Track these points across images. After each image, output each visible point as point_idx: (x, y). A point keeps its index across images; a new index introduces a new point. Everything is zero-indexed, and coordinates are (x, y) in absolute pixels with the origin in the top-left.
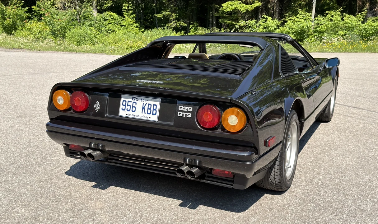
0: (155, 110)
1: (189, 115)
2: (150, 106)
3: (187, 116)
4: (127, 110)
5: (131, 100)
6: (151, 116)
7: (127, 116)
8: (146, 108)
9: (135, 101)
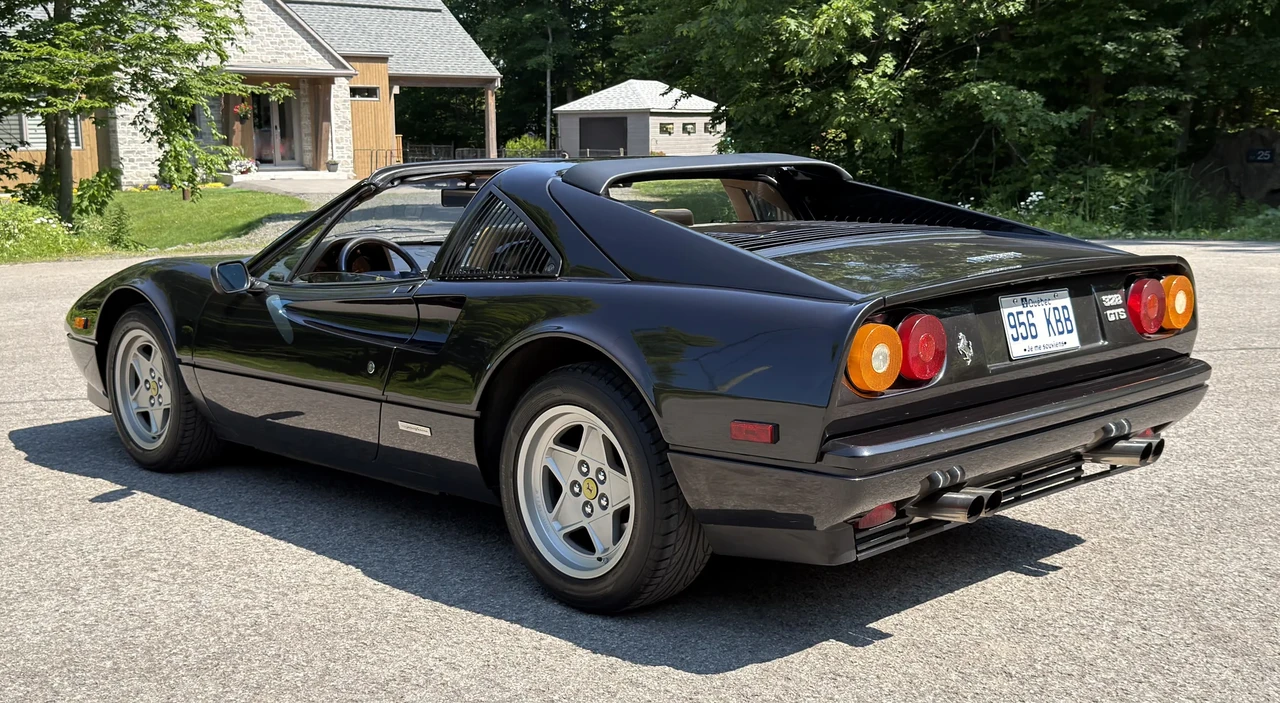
0: (1068, 319)
4: (1024, 338)
5: (1020, 308)
6: (1066, 337)
7: (1027, 353)
8: (1053, 320)
9: (1029, 309)
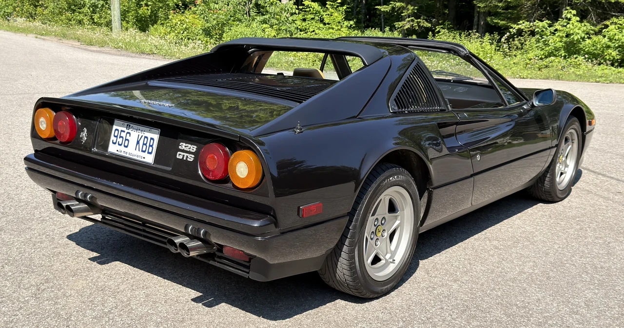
0: (152, 146)
1: (191, 158)
2: (146, 139)
3: (188, 159)
4: (119, 144)
5: (124, 129)
6: (145, 155)
7: (117, 152)
8: (141, 142)
9: (129, 131)
